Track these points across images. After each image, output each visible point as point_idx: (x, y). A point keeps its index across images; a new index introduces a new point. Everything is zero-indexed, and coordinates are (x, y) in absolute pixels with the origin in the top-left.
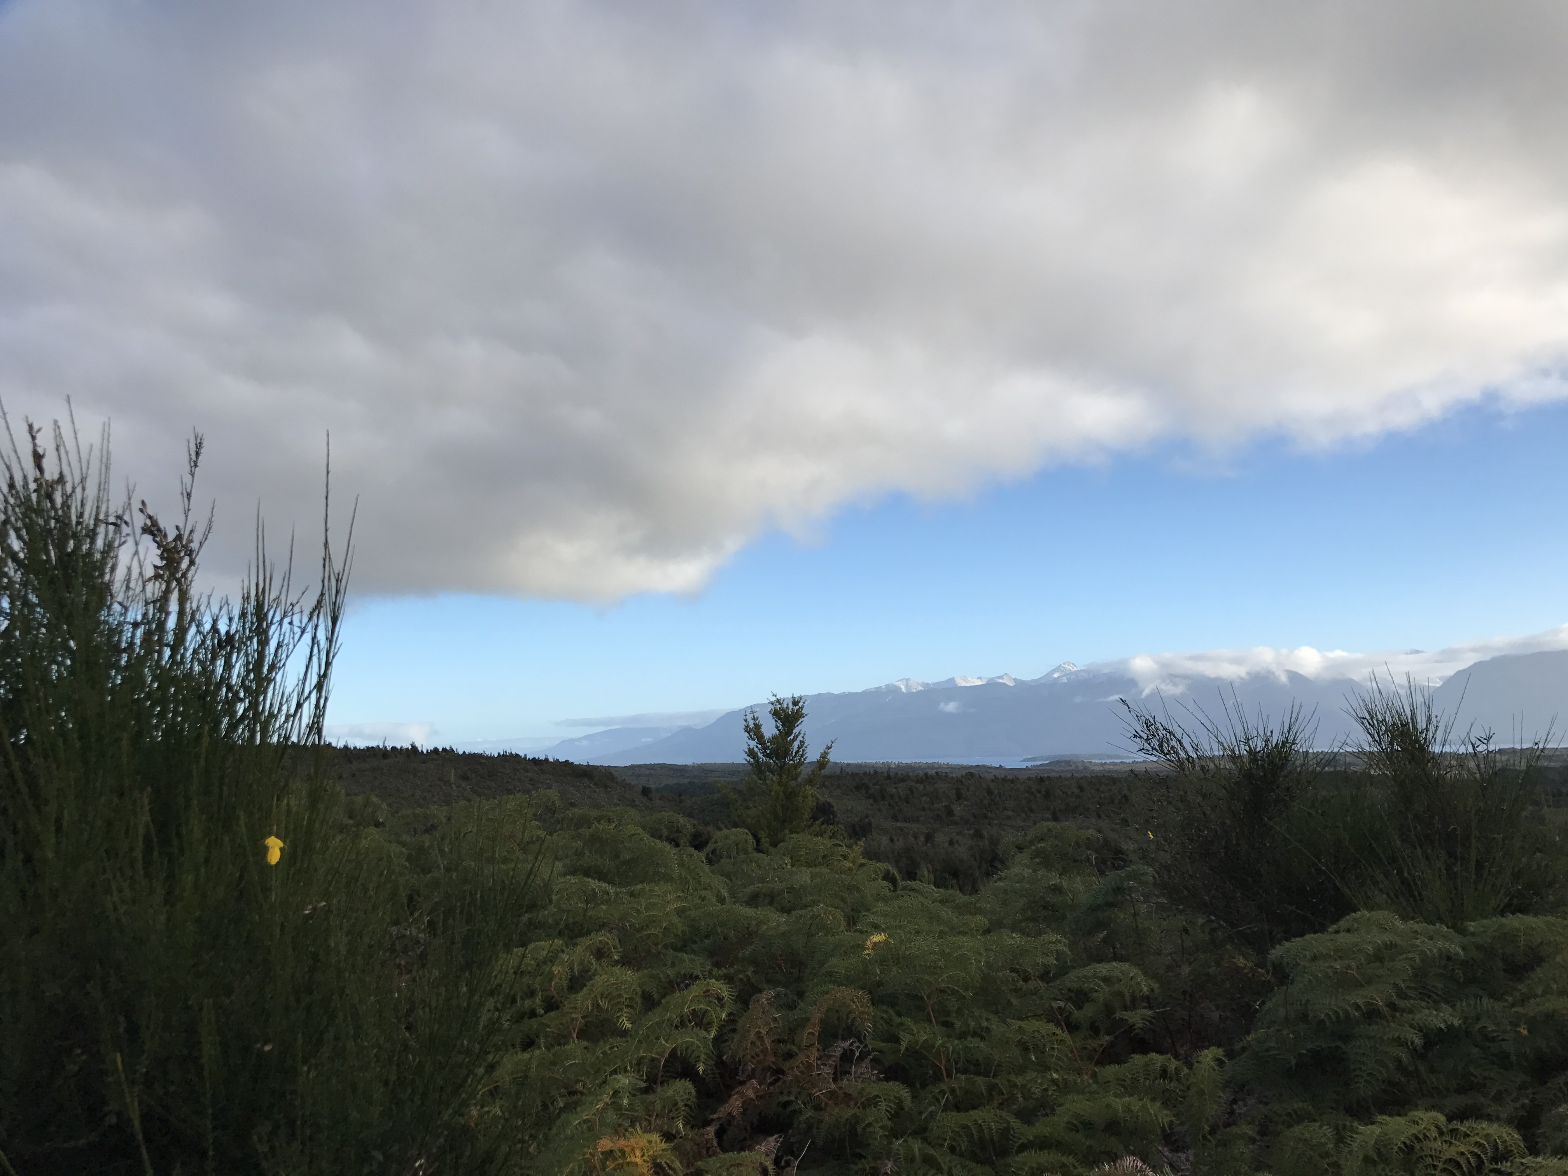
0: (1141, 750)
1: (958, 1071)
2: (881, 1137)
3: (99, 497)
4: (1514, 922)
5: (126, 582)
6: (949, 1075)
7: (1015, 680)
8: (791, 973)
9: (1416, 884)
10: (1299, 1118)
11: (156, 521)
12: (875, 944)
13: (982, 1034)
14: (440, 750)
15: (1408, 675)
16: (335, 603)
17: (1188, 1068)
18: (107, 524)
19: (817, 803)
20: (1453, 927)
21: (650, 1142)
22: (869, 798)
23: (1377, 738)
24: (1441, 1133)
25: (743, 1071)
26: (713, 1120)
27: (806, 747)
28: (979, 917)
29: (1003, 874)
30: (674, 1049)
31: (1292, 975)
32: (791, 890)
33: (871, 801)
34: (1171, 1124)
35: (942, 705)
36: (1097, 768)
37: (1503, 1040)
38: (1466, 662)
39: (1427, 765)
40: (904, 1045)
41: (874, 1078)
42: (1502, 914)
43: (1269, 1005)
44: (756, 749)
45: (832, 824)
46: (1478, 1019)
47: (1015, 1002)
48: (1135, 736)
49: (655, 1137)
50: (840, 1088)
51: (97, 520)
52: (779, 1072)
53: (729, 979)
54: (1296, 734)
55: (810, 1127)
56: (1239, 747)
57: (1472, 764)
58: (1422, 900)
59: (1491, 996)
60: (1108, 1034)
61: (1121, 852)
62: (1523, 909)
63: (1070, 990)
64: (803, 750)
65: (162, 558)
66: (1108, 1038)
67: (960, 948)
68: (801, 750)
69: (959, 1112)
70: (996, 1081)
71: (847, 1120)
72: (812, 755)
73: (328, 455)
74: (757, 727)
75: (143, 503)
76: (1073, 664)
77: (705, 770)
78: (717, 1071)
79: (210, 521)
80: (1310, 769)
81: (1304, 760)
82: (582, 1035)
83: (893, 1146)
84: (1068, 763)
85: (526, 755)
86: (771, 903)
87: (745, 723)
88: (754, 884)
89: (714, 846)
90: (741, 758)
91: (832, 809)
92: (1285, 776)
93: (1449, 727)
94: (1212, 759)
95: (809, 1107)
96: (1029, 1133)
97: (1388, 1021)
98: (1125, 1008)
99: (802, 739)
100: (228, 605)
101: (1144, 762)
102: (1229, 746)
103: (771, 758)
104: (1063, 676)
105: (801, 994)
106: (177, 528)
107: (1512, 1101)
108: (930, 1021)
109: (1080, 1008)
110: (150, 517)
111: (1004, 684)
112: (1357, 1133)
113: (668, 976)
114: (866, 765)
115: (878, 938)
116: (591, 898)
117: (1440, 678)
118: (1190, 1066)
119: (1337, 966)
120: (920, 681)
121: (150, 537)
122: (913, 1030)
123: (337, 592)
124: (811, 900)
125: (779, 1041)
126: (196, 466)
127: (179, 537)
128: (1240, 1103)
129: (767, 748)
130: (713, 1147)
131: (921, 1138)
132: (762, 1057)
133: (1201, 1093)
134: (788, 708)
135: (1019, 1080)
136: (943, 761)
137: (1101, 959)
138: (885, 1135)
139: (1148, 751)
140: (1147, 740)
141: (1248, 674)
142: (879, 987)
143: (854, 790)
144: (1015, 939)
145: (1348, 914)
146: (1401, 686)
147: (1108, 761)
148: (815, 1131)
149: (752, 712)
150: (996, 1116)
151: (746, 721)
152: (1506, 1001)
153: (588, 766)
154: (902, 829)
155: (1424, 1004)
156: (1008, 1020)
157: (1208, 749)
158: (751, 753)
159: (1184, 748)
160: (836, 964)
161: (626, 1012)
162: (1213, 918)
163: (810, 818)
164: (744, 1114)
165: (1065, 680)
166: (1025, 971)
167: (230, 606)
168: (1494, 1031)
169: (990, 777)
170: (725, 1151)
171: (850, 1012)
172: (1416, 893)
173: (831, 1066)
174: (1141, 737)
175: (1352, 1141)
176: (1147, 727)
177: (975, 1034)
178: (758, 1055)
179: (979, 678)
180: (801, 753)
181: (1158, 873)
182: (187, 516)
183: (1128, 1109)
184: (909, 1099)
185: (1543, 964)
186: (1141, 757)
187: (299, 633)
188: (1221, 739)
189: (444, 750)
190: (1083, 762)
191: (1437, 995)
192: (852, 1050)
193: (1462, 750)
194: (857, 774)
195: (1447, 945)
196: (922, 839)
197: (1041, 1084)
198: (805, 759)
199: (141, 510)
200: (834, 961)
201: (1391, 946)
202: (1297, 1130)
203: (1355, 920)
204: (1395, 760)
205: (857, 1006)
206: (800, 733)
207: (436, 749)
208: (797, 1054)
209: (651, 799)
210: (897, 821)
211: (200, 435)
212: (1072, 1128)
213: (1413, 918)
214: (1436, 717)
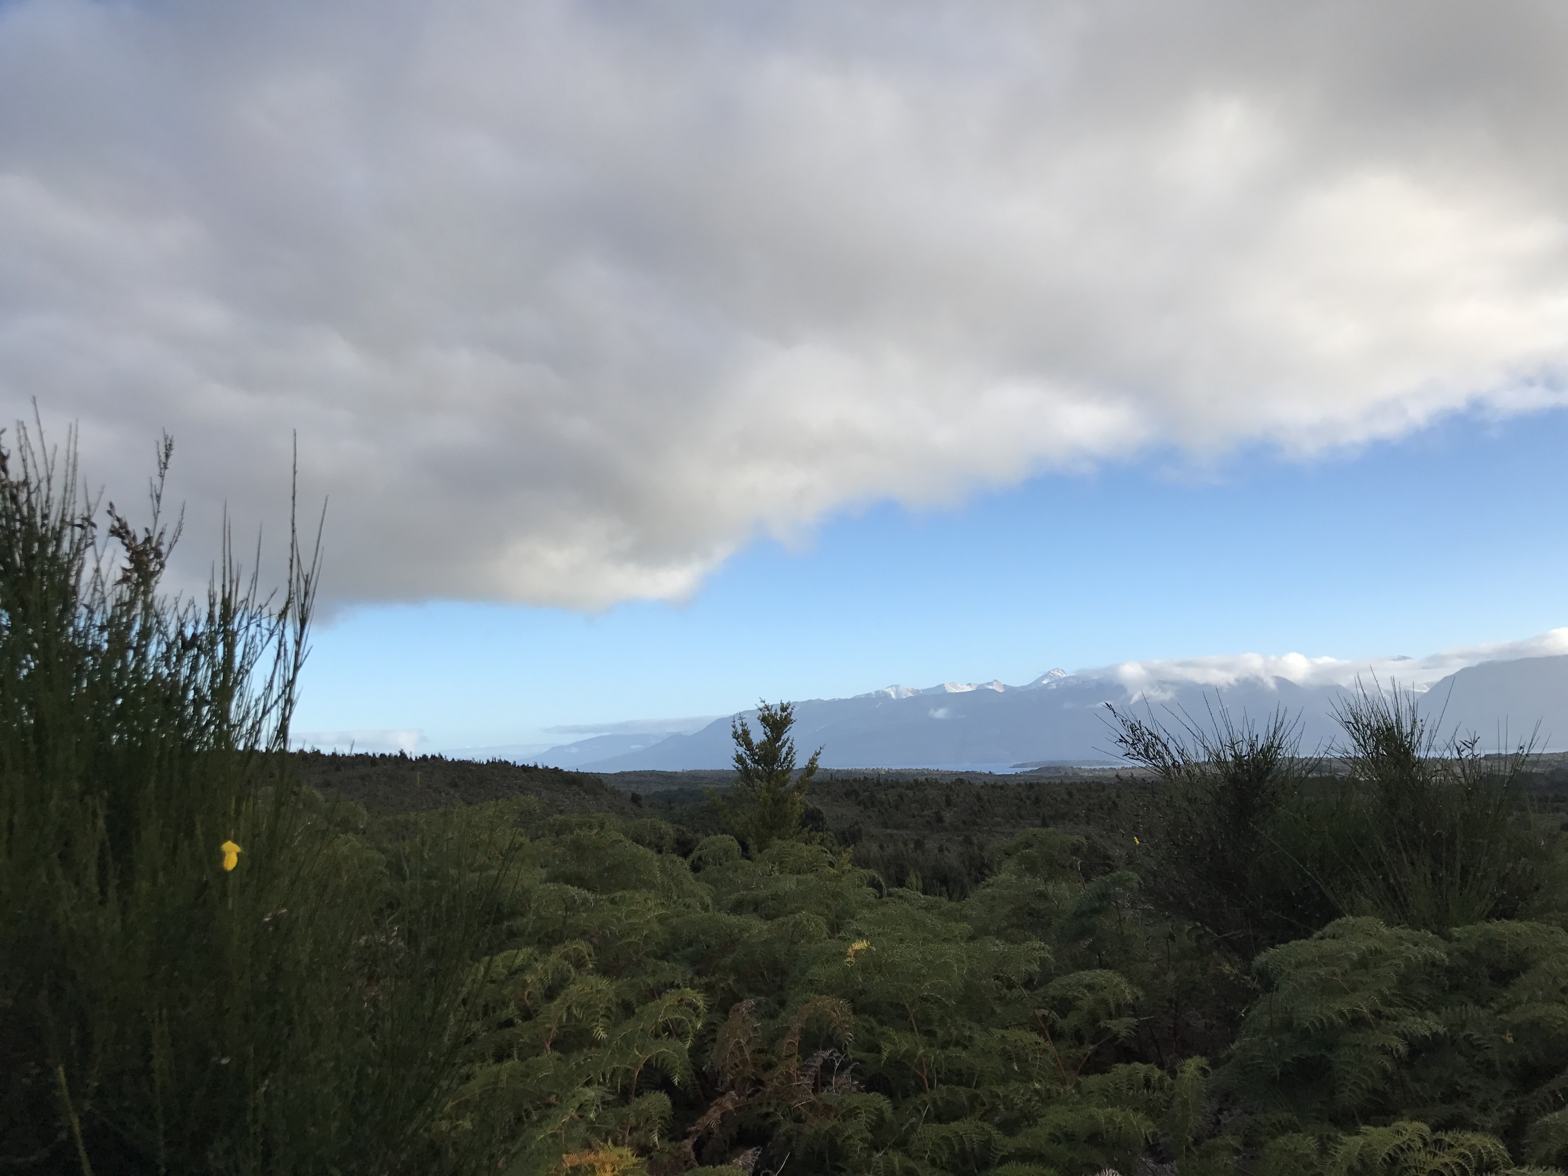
0: (1126, 755)
1: (940, 1081)
2: (861, 1149)
3: (64, 498)
4: (1499, 927)
5: (93, 585)
6: (931, 1086)
7: (1005, 686)
8: (773, 981)
9: (1400, 890)
10: (1283, 1128)
11: (125, 524)
12: (857, 952)
13: (964, 1043)
14: (429, 757)
15: (1393, 680)
16: (303, 606)
17: (1171, 1078)
18: (73, 525)
19: (806, 810)
20: (1438, 934)
21: (621, 1156)
22: (859, 804)
23: (1362, 742)
24: (1425, 1144)
25: (722, 1082)
26: (690, 1133)
27: (794, 753)
28: (965, 924)
29: (991, 881)
30: (649, 1060)
31: (1277, 982)
32: (775, 897)
33: (862, 808)
34: (1154, 1134)
35: (932, 712)
36: (1086, 774)
37: (1487, 1048)
38: (1451, 670)
39: (1412, 770)
40: (885, 1055)
41: (854, 1089)
42: (1488, 919)
43: (1254, 1012)
44: (744, 755)
45: (822, 831)
46: (1463, 1026)
47: (999, 1010)
48: (1121, 741)
49: (626, 1151)
50: (821, 1099)
51: (63, 521)
52: (760, 1082)
53: (709, 989)
54: (1281, 738)
55: (789, 1140)
56: (1224, 752)
57: (1458, 770)
58: (1407, 906)
59: (1477, 1002)
60: (1093, 1043)
61: (1108, 858)
62: (1509, 915)
63: (1054, 998)
64: (792, 757)
65: (131, 560)
66: (1092, 1047)
67: (942, 955)
68: (789, 756)
69: (941, 1123)
70: (978, 1092)
71: (826, 1131)
72: (800, 762)
73: (295, 455)
74: (746, 733)
75: (111, 505)
76: (1062, 670)
77: (695, 777)
78: (697, 1082)
79: (180, 524)
80: (1296, 775)
81: (1290, 765)
82: (555, 1045)
83: (873, 1159)
84: (1057, 769)
85: (515, 762)
86: (755, 910)
87: (734, 730)
88: (739, 891)
89: (699, 852)
90: (729, 765)
91: (821, 816)
92: (1271, 781)
93: (1434, 732)
94: (1197, 764)
95: (788, 1119)
96: (1010, 1144)
97: (1373, 1030)
98: (1110, 1016)
99: (790, 745)
100: (195, 607)
101: (1133, 768)
102: (1214, 750)
103: (759, 765)
104: (1051, 683)
105: (782, 1003)
106: (147, 530)
107: (1497, 1110)
108: (912, 1030)
109: (1064, 1016)
110: (119, 520)
111: (993, 690)
112: (1341, 1144)
113: (649, 985)
114: (856, 772)
115: (860, 945)
116: (570, 906)
117: (1427, 684)
118: (1173, 1073)
119: (1322, 972)
120: (910, 688)
121: (118, 540)
122: (894, 1039)
123: (306, 594)
124: (796, 907)
125: (761, 1051)
126: (166, 467)
127: (148, 540)
128: (1225, 1113)
129: (756, 754)
130: (690, 1160)
131: (902, 1151)
132: (741, 1068)
133: (1185, 1103)
134: (776, 714)
135: (1001, 1091)
136: (932, 767)
137: (1089, 967)
138: (865, 1148)
139: (1133, 755)
140: (1133, 744)
141: (1237, 680)
142: (861, 994)
143: (844, 796)
144: (997, 946)
145: (1334, 920)
146: (1387, 692)
147: (1098, 767)
148: (794, 1143)
149: (741, 718)
150: (978, 1127)
151: (734, 727)
152: (1491, 1008)
153: (578, 773)
154: (891, 836)
155: (1409, 1011)
156: (990, 1029)
157: (1194, 754)
158: (739, 759)
159: (1170, 753)
160: (817, 971)
161: (601, 1022)
162: (1199, 924)
163: (799, 824)
164: (721, 1126)
165: (1054, 686)
166: (1009, 979)
167: (197, 609)
168: (1479, 1039)
169: (979, 783)
170: (702, 1164)
171: (831, 1022)
172: (1402, 899)
173: (811, 1076)
174: (1126, 742)
175: (1336, 1152)
176: (1133, 732)
177: (957, 1044)
178: (737, 1066)
179: (969, 684)
180: (789, 759)
181: (1143, 879)
182: (156, 518)
183: (1110, 1120)
184: (890, 1110)
185: (1528, 970)
186: (1129, 763)
187: (268, 635)
188: (1207, 744)
189: (433, 757)
190: (1072, 767)
191: (1422, 1001)
192: (832, 1061)
193: (1447, 755)
194: (847, 781)
195: (1432, 950)
196: (912, 846)
197: (1023, 1095)
198: (793, 766)
199: (109, 512)
200: (814, 969)
201: (1377, 951)
202: (1281, 1140)
203: (1339, 925)
204: (1381, 764)
205: (838, 1016)
206: (788, 739)
207: (425, 757)
208: (777, 1065)
209: (640, 806)
210: (887, 828)
211: (170, 437)
212: (1054, 1139)
213: (1398, 924)
214: (1422, 721)
